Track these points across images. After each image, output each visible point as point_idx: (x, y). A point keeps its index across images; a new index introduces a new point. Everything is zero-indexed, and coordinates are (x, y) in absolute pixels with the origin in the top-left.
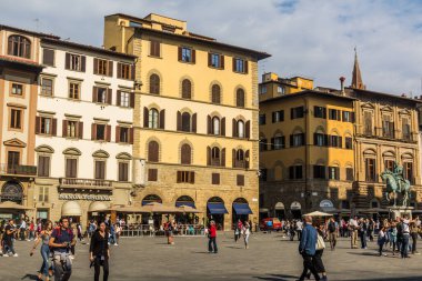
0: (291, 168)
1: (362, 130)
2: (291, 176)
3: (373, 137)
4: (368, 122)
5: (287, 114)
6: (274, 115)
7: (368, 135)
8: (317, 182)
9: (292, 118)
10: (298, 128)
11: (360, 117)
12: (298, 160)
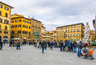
0: (18, 31)
1: (32, 26)
2: (18, 33)
3: (34, 27)
4: (33, 24)
5: (18, 21)
6: (15, 21)
7: (33, 26)
8: (23, 34)
9: (19, 22)
10: (20, 24)
11: (32, 23)
12: (20, 30)
